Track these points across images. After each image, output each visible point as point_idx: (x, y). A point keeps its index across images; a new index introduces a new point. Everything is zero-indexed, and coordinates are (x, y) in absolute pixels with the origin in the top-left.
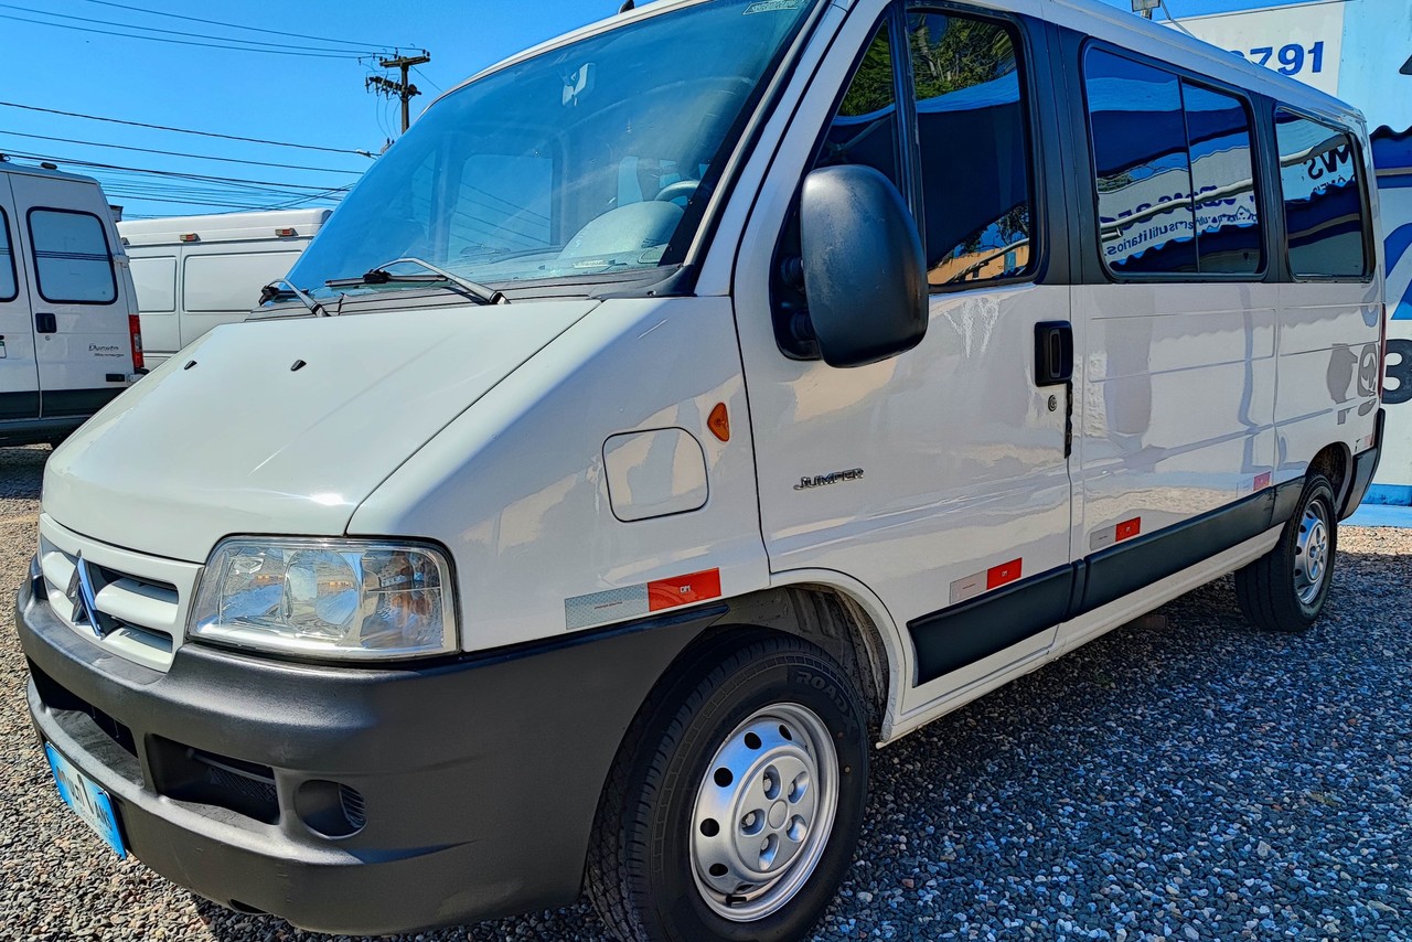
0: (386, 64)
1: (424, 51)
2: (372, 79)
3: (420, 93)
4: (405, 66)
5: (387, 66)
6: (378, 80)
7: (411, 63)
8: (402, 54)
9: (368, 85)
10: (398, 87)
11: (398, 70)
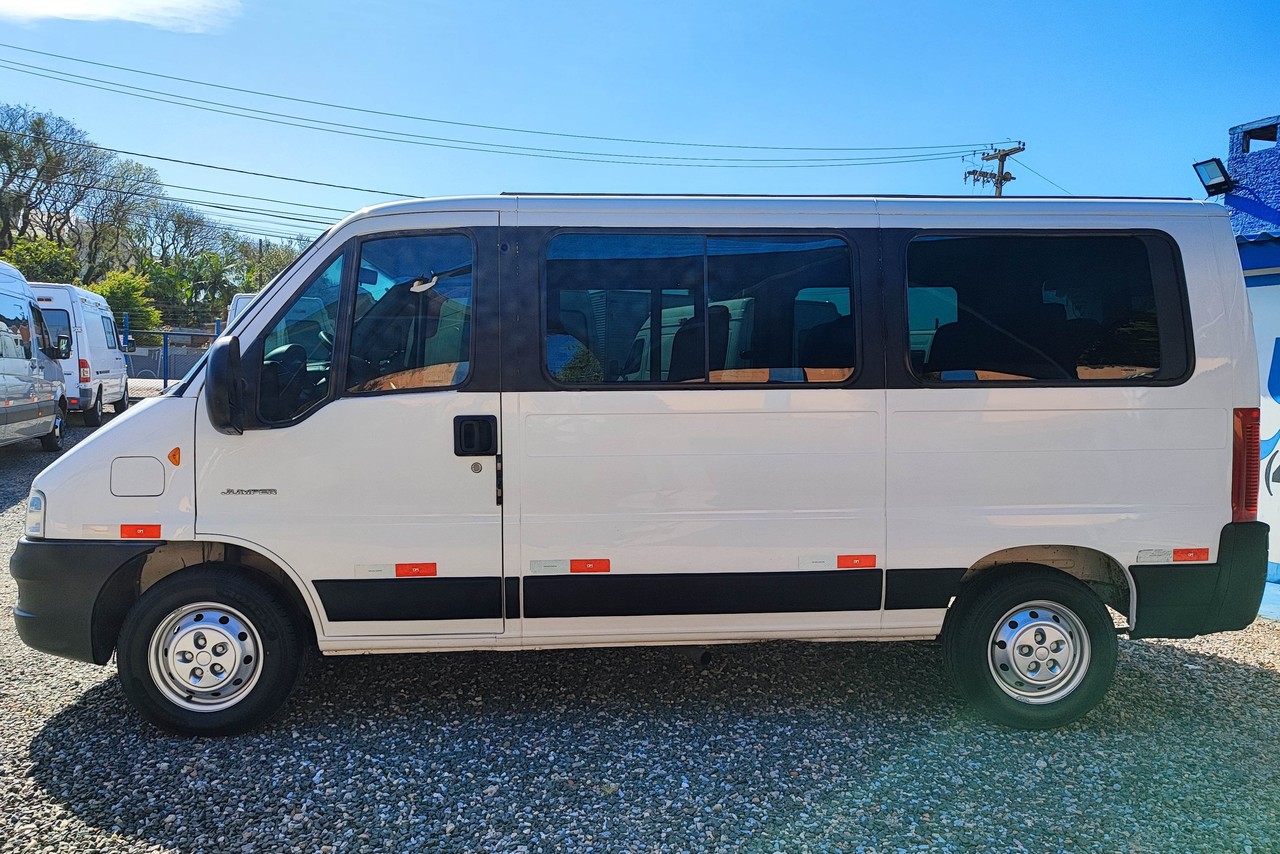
0: (987, 158)
1: (1020, 143)
2: (969, 173)
3: (1014, 179)
4: (1003, 157)
5: (988, 160)
6: (974, 173)
7: (1008, 155)
8: (1000, 147)
9: (966, 178)
10: (993, 176)
11: (996, 162)
